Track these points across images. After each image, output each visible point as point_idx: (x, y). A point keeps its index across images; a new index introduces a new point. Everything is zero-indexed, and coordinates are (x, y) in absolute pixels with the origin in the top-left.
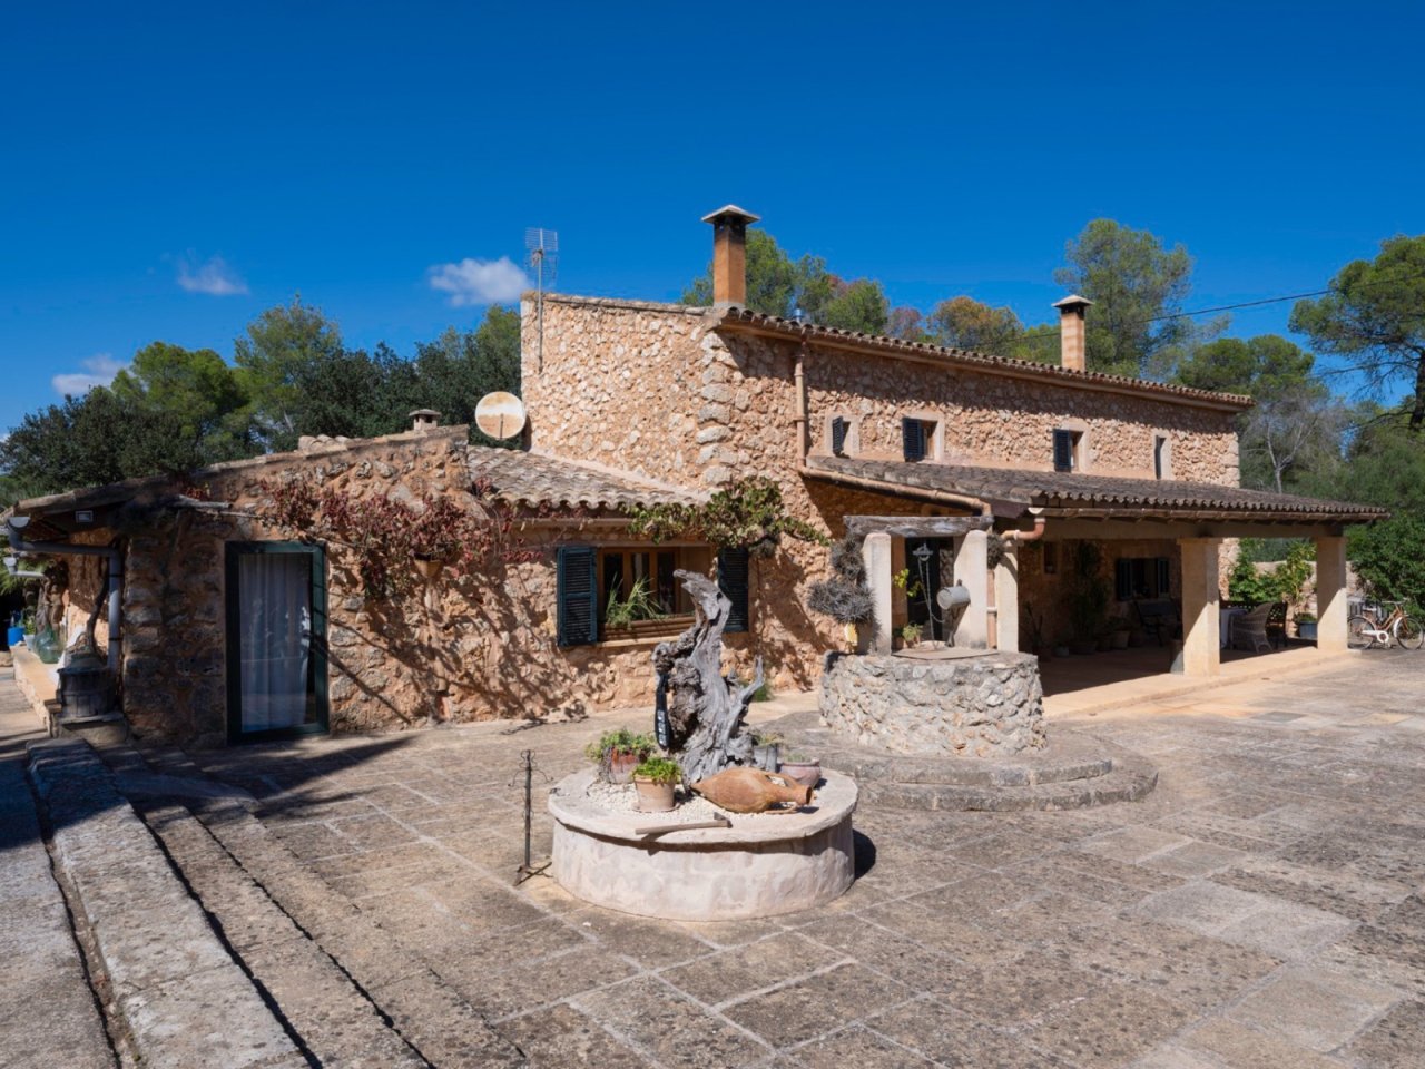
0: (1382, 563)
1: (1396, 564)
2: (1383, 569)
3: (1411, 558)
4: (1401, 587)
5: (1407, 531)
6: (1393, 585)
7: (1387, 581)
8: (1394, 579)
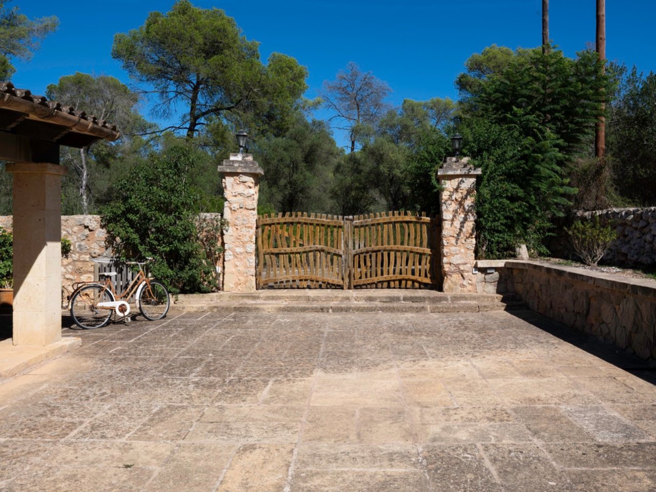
0: (131, 216)
1: (145, 218)
2: (132, 224)
3: (160, 209)
4: (151, 245)
5: (157, 179)
6: (143, 242)
7: (135, 237)
8: (143, 235)
